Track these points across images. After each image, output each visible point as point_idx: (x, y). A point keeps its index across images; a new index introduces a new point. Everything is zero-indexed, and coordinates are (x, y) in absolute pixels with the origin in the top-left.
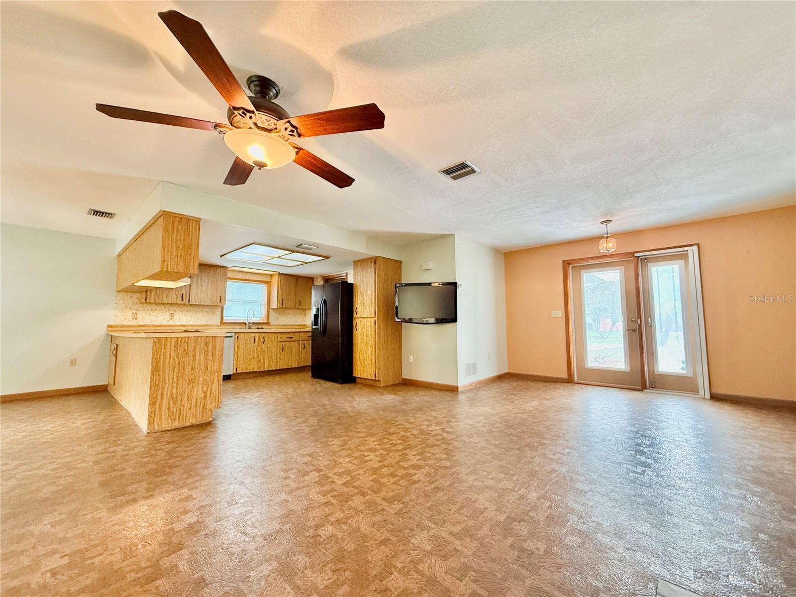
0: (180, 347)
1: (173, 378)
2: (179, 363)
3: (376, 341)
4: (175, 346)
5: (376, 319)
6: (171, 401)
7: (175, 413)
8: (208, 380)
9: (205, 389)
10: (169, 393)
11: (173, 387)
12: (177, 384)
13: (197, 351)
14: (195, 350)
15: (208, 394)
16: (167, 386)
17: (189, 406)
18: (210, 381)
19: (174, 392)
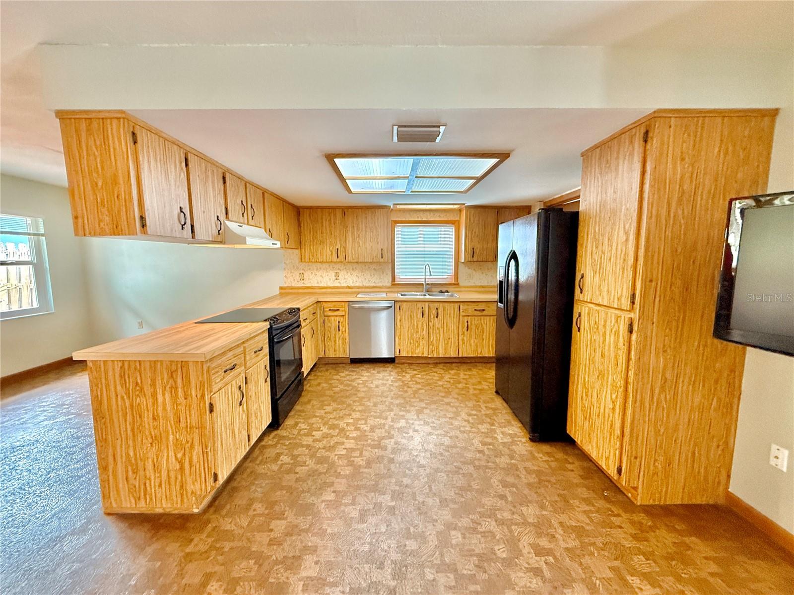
0: (129, 377)
1: (126, 430)
2: (132, 406)
3: (631, 380)
4: (121, 376)
5: (635, 315)
6: (130, 469)
7: (137, 486)
8: (184, 442)
9: (179, 456)
10: (124, 455)
11: (128, 447)
12: (134, 441)
13: (157, 387)
14: (153, 384)
15: (187, 465)
16: (119, 442)
17: (158, 481)
18: (188, 442)
19: (132, 454)
